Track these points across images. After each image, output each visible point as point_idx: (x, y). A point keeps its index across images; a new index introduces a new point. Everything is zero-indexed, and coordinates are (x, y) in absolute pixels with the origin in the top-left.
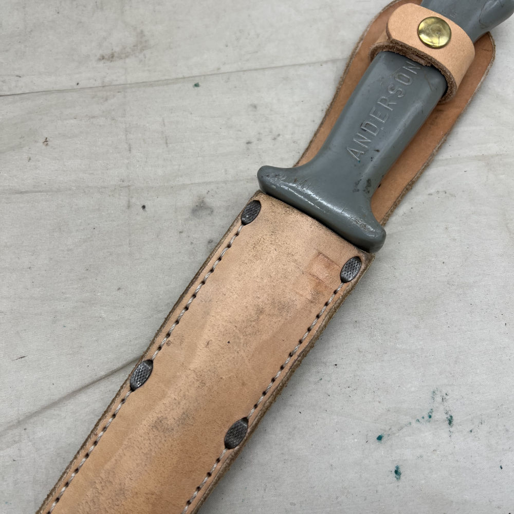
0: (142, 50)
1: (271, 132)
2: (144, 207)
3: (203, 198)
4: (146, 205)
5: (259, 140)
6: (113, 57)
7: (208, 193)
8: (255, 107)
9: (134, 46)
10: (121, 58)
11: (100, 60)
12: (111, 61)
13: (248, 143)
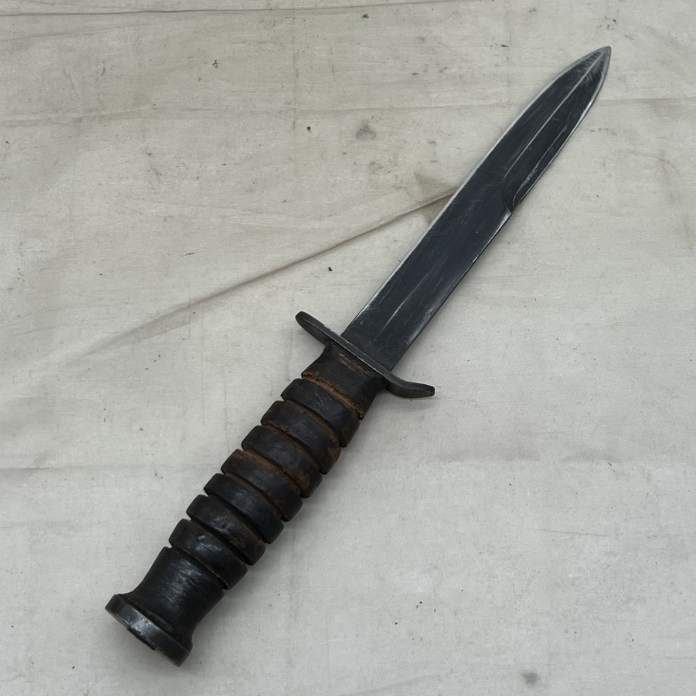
1: (438, 65)
2: (309, 128)
3: (368, 123)
4: (311, 126)
5: (425, 71)
7: (372, 119)
8: (423, 39)
13: (414, 74)
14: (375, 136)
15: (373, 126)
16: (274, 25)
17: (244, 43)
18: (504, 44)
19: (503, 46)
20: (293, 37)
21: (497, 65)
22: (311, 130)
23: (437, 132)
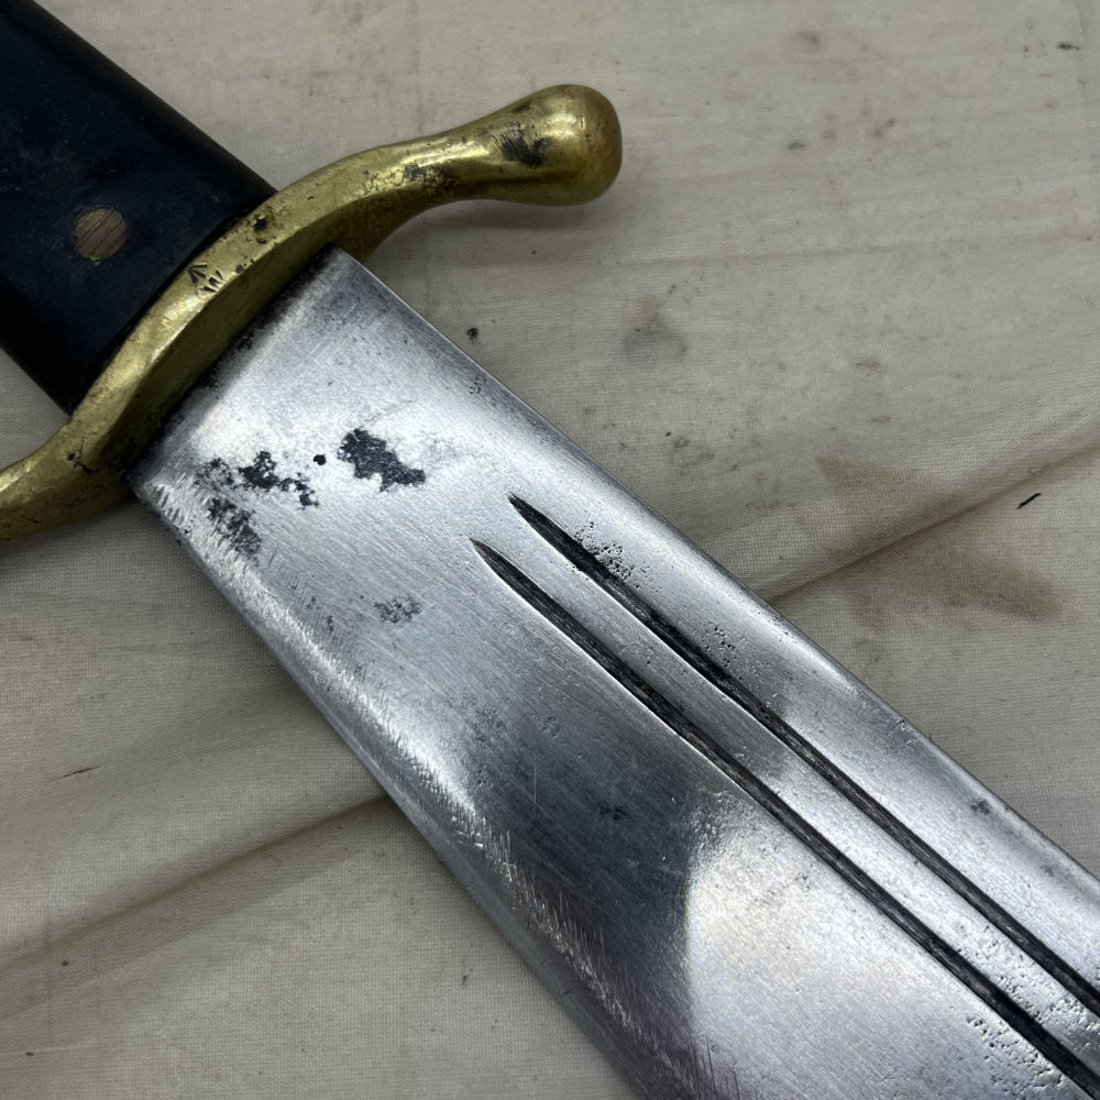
1: (865, 113)
2: (473, 333)
3: (659, 306)
4: (479, 324)
5: (828, 135)
7: (670, 292)
8: (813, 39)
13: (795, 146)
14: (684, 349)
15: (675, 315)
16: (358, 18)
17: (267, 77)
18: (1066, 39)
19: (1065, 46)
20: (416, 53)
21: (1051, 106)
22: (481, 338)
23: (883, 332)
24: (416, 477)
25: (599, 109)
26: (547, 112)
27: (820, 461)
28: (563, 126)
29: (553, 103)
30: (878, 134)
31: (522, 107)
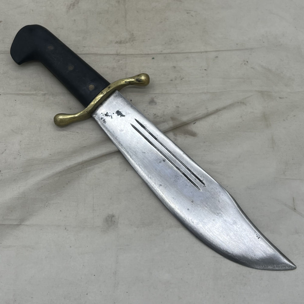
0: (132, 41)
4: (132, 99)
5: (176, 79)
6: (121, 42)
7: (155, 97)
9: (130, 39)
10: (124, 43)
11: (116, 43)
12: (120, 44)
14: (156, 104)
15: (155, 100)
16: (119, 61)
17: (108, 68)
18: (206, 69)
20: (126, 66)
21: (203, 77)
22: (132, 101)
23: (180, 103)
24: (124, 116)
25: (147, 76)
26: (141, 76)
27: (171, 117)
28: (143, 78)
29: (142, 75)
30: (182, 79)
31: (139, 75)
